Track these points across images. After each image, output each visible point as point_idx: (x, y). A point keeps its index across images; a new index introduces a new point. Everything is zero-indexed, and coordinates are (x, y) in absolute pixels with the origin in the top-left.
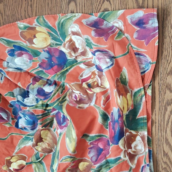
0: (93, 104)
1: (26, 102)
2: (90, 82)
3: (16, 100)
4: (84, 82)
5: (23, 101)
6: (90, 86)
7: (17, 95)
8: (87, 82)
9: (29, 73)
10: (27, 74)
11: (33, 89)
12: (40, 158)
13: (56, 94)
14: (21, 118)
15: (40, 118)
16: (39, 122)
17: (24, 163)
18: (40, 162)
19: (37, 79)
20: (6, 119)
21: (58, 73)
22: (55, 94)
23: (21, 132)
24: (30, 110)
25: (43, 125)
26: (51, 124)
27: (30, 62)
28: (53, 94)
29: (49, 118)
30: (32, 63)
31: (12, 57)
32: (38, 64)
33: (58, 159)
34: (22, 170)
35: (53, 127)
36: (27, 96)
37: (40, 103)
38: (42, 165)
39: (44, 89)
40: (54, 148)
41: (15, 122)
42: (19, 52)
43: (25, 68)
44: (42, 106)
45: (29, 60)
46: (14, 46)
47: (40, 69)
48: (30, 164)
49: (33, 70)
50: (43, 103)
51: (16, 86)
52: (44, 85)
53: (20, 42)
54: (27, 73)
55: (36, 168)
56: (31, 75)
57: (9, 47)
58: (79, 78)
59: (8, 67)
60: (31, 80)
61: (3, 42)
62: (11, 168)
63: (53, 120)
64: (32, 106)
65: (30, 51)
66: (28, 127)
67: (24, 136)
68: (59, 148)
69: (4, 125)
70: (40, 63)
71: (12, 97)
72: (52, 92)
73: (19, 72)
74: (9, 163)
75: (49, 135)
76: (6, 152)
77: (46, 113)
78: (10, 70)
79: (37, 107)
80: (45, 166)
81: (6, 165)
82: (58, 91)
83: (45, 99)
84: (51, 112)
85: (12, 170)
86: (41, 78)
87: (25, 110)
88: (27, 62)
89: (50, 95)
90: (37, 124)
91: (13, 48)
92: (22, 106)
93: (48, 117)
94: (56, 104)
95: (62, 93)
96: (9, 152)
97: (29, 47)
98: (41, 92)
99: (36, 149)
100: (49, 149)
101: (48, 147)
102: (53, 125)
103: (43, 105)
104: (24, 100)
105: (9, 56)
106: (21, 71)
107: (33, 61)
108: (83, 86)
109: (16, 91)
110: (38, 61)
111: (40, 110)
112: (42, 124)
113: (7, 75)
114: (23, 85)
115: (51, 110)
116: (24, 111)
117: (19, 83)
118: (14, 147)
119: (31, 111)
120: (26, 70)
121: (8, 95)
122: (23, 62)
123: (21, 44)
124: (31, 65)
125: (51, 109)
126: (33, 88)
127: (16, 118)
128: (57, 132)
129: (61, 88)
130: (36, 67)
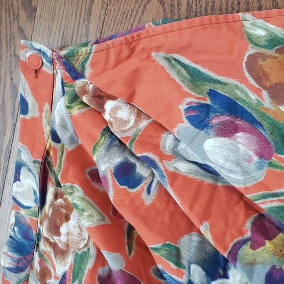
7: (190, 263)
10: (236, 198)
19: (267, 224)
27: (260, 167)
30: (266, 169)
31: (198, 130)
36: (221, 272)
42: (225, 118)
45: (256, 159)
46: (212, 94)
53: (237, 87)
57: (193, 93)
60: (248, 225)
61: (179, 73)
65: (264, 123)
71: (173, 265)
88: (250, 161)
91: (209, 102)
97: (268, 109)
105: (187, 124)
107: (270, 164)
109: (188, 245)
117: (206, 224)
123: (239, 93)
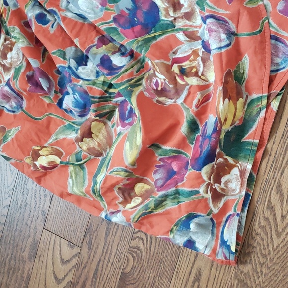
0: (180, 101)
1: (81, 72)
2: (185, 66)
3: (66, 65)
4: (176, 63)
5: (77, 69)
6: (183, 72)
8: (181, 64)
9: (95, 27)
11: (96, 54)
12: (81, 161)
13: (129, 72)
14: (68, 94)
15: (96, 101)
16: (93, 107)
17: (58, 160)
18: (80, 165)
20: (46, 89)
21: (139, 39)
22: (126, 70)
23: (64, 116)
24: (83, 85)
25: (98, 113)
26: (110, 115)
28: (123, 69)
29: (109, 106)
32: (112, 16)
33: (107, 168)
34: (53, 170)
35: (112, 120)
37: (102, 79)
38: (82, 171)
39: (112, 58)
40: (106, 151)
41: (59, 99)
43: (91, 18)
44: (103, 85)
47: (114, 26)
48: (65, 165)
49: (103, 24)
50: (106, 80)
51: (72, 43)
52: (113, 53)
54: (93, 27)
55: (73, 172)
56: (98, 32)
58: (169, 55)
59: (67, 9)
62: (38, 163)
63: (115, 110)
64: (88, 80)
66: (76, 111)
67: (67, 123)
68: (112, 153)
69: (42, 98)
70: (116, 14)
72: (122, 67)
73: (81, 21)
74: (36, 156)
75: (104, 131)
76: (36, 138)
77: (107, 97)
78: (69, 15)
79: (94, 84)
80: (87, 173)
81: (31, 156)
82: (132, 67)
83: (110, 74)
84: (115, 97)
85: (39, 167)
86: (112, 40)
87: (76, 83)
89: (119, 70)
90: (89, 110)
92: (72, 77)
93: (108, 103)
94: (124, 87)
95: (137, 72)
96: (40, 140)
98: (105, 62)
99: (79, 145)
100: (98, 151)
101: (97, 148)
102: (112, 117)
103: (104, 83)
104: (78, 67)
106: (85, 21)
108: (172, 70)
110: (114, 11)
111: (98, 89)
112: (96, 111)
113: (63, 22)
114: (83, 44)
115: (115, 95)
116: (75, 85)
118: (50, 135)
119: (85, 87)
120: (92, 20)
121: (57, 54)
122: (90, 7)
124: (101, 15)
125: (114, 93)
126: (95, 52)
127: (61, 92)
128: (115, 130)
129: (139, 65)
130: (108, 21)
